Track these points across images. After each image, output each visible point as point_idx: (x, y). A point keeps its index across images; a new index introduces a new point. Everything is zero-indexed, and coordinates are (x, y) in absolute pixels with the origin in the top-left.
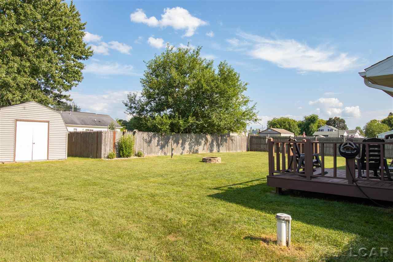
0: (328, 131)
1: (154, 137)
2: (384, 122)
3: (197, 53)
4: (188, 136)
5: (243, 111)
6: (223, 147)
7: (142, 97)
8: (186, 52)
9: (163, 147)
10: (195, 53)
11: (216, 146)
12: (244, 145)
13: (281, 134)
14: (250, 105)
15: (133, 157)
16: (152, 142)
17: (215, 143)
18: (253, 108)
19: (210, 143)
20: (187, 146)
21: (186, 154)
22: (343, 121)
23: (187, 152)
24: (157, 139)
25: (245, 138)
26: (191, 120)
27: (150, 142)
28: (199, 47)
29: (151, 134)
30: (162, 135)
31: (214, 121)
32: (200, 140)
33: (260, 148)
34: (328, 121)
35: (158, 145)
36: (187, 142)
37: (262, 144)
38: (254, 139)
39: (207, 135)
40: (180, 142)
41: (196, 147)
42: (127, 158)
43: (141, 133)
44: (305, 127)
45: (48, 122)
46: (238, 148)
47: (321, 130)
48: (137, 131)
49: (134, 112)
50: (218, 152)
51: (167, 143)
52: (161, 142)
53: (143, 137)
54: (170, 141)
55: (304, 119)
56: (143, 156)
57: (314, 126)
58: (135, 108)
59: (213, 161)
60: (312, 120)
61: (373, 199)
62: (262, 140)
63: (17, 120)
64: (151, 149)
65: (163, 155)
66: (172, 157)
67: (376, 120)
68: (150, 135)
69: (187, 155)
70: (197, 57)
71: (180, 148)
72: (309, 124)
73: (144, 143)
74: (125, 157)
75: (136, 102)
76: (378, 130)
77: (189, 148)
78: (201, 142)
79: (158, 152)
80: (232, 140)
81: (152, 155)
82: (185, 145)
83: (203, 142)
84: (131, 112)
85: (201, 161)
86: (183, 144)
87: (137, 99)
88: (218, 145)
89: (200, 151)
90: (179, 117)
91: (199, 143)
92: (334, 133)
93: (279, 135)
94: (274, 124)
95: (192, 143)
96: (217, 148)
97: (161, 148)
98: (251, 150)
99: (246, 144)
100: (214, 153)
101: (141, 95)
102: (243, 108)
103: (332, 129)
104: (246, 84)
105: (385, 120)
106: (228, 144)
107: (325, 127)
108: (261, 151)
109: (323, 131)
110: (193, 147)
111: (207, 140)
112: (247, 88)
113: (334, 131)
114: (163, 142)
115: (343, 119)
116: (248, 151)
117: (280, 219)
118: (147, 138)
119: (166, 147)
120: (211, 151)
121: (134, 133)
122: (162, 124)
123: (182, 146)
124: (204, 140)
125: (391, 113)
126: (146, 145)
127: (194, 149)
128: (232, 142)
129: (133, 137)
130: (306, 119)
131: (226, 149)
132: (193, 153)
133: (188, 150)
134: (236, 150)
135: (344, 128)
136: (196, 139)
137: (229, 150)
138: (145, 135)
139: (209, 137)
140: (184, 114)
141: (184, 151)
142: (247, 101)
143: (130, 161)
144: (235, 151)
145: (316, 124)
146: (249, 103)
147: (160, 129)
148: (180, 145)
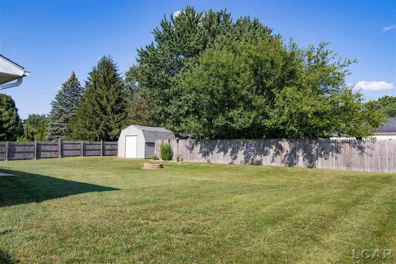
1: (197, 144)
4: (242, 143)
11: (304, 158)
16: (195, 148)
17: (300, 154)
19: (288, 153)
20: (240, 155)
21: (238, 164)
23: (241, 163)
24: (199, 146)
29: (194, 141)
30: (205, 143)
32: (266, 148)
35: (200, 152)
36: (241, 150)
39: (281, 140)
40: (230, 150)
41: (258, 158)
45: (137, 136)
51: (212, 150)
52: (203, 149)
53: (186, 145)
54: (215, 149)
63: (126, 136)
64: (194, 156)
65: (206, 162)
69: (242, 166)
71: (229, 157)
77: (245, 157)
78: (267, 151)
79: (201, 159)
82: (237, 153)
83: (272, 152)
86: (234, 153)
88: (311, 158)
89: (266, 163)
91: (263, 153)
95: (250, 152)
96: (307, 161)
97: (204, 155)
110: (252, 157)
111: (280, 148)
114: (206, 149)
118: (189, 145)
120: (291, 165)
121: (178, 141)
123: (231, 155)
124: (274, 148)
126: (188, 151)
127: (253, 159)
129: (176, 145)
132: (252, 164)
133: (243, 160)
136: (258, 147)
138: (188, 142)
139: (285, 144)
141: (235, 161)
148: (228, 154)
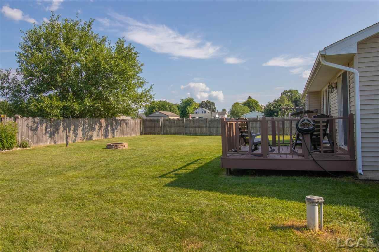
0: (203, 113)
1: (42, 123)
2: (245, 104)
3: (89, 26)
4: (80, 121)
5: (140, 93)
6: (117, 131)
7: (17, 75)
8: (76, 24)
9: (52, 135)
10: (86, 26)
11: (111, 130)
12: (138, 129)
13: (169, 117)
14: (146, 87)
15: (16, 149)
16: (39, 129)
17: (109, 128)
18: (149, 89)
19: (105, 128)
20: (80, 133)
21: (79, 141)
22: (213, 104)
23: (80, 139)
24: (44, 125)
25: (138, 122)
26: (88, 102)
27: (36, 129)
28: (91, 19)
29: (38, 119)
30: (50, 120)
31: (111, 104)
32: (94, 125)
33: (154, 131)
34: (201, 104)
35: (46, 133)
36: (80, 128)
37: (157, 127)
38: (147, 122)
39: (101, 119)
40: (72, 128)
41: (90, 133)
42: (8, 150)
43: (24, 119)
44: (183, 110)
46: (133, 132)
47: (197, 112)
48: (19, 117)
49: (7, 94)
50: (114, 137)
51: (57, 129)
52: (49, 129)
53: (27, 124)
54: (60, 128)
55: (181, 102)
56: (29, 147)
57: (190, 109)
58: (8, 88)
59: (120, 147)
60: (188, 103)
61: (329, 171)
62: (156, 123)
64: (38, 138)
65: (53, 144)
66: (67, 146)
67: (238, 103)
68: (36, 121)
69: (81, 142)
70: (88, 31)
71: (72, 135)
72: (186, 107)
73: (28, 131)
74: (6, 150)
75: (10, 81)
76: (241, 111)
77: (83, 134)
78: (95, 127)
79: (47, 141)
80: (126, 124)
81: (40, 145)
82: (78, 131)
83: (97, 127)
84: (3, 93)
85: (106, 147)
86: (75, 130)
87: (11, 76)
88: (113, 130)
89: (94, 138)
90: (73, 99)
91: (92, 129)
92: (208, 115)
93: (167, 118)
94: (153, 108)
95: (85, 128)
96: (112, 133)
97: (50, 136)
98: (145, 134)
99: (139, 128)
100: (109, 139)
101: (16, 73)
102: (140, 91)
103: (206, 112)
104: (142, 65)
105: (245, 102)
106: (123, 128)
107: (200, 110)
108: (155, 134)
109: (198, 113)
110: (87, 133)
111: (101, 124)
112: (142, 69)
113: (207, 113)
114: (52, 129)
115: (213, 102)
116: (142, 135)
117: (314, 202)
118: (33, 125)
119: (56, 134)
120: (106, 137)
121: (16, 119)
122: (51, 107)
123: (74, 133)
124: (98, 125)
125: (249, 97)
126: (31, 133)
127: (87, 135)
128: (126, 126)
129: (13, 124)
130: (183, 103)
131: (121, 134)
132: (87, 139)
133: (82, 136)
134: (131, 134)
135: (214, 110)
136: (89, 124)
137: (124, 135)
138: (30, 121)
139: (103, 121)
140: (79, 96)
141: (76, 138)
142: (143, 83)
143: (13, 153)
144: (129, 136)
145: (192, 108)
146: (145, 85)
147: (50, 114)
148: (72, 131)
